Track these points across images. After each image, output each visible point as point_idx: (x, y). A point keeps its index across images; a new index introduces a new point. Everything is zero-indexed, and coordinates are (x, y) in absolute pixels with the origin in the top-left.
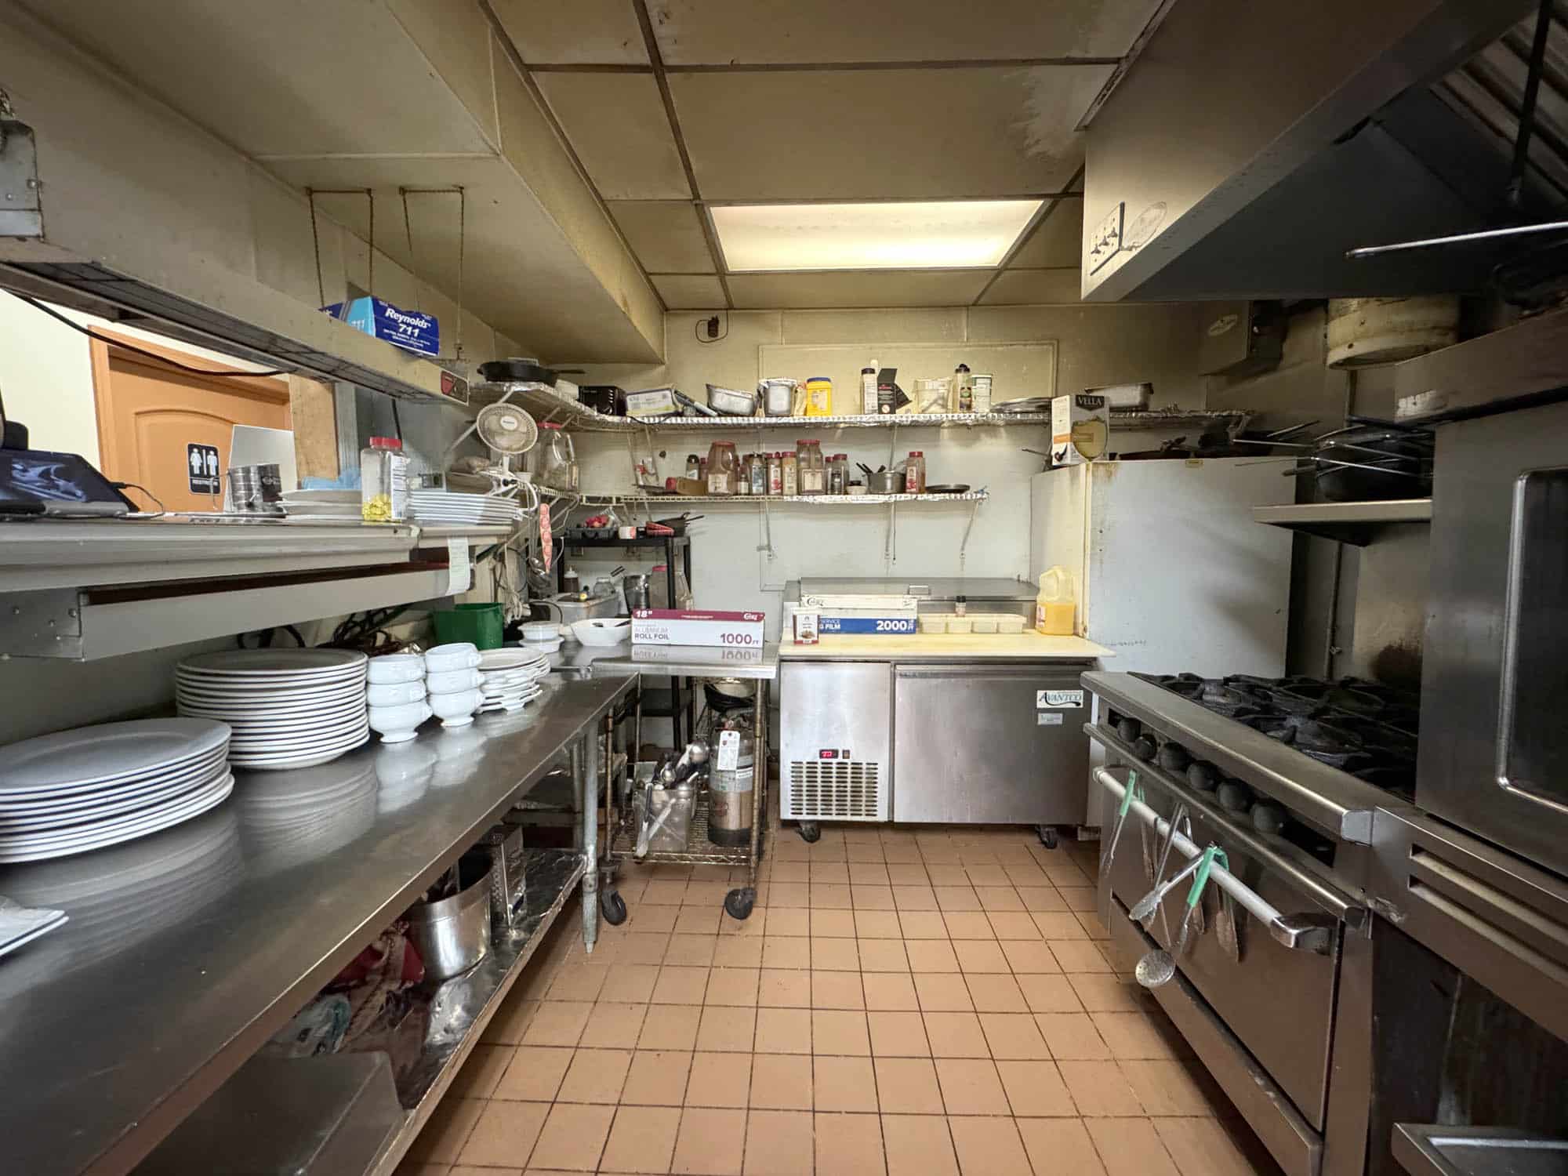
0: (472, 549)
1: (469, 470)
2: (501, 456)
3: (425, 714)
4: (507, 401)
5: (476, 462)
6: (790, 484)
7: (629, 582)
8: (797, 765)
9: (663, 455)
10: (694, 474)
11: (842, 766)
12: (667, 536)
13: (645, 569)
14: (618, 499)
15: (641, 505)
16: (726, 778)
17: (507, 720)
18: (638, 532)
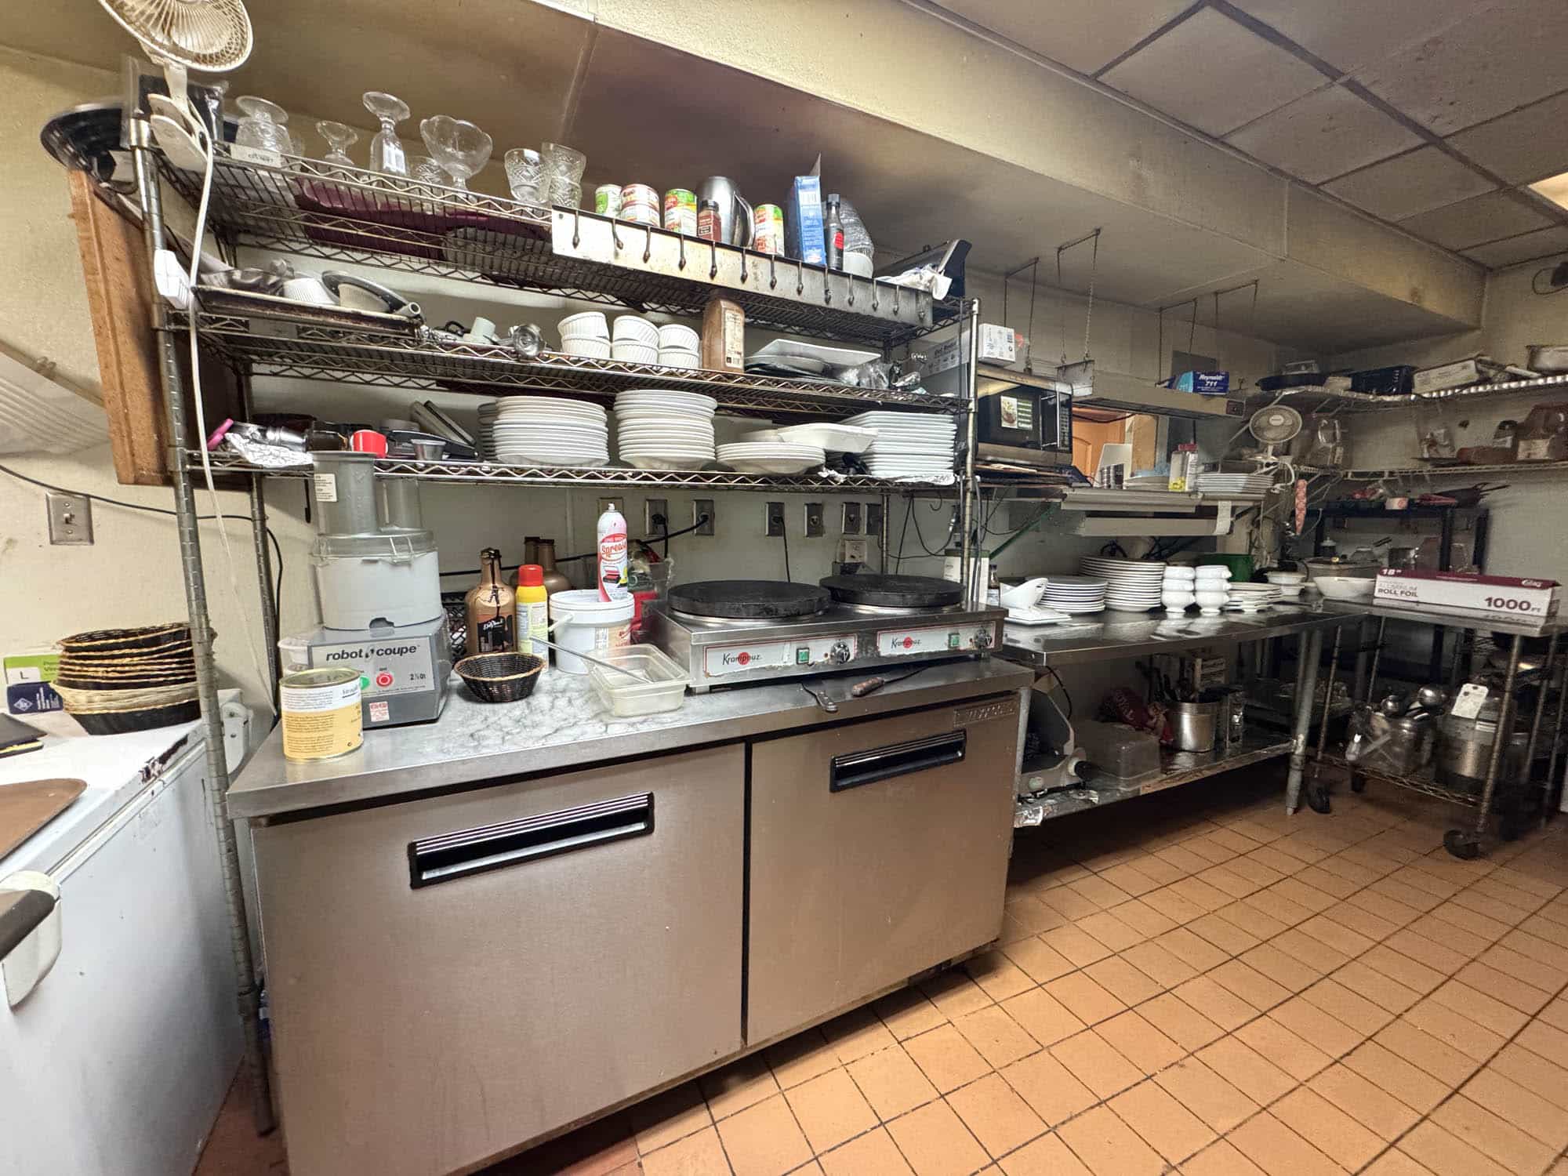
0: (1234, 509)
1: (1240, 457)
2: (1266, 445)
3: (1192, 600)
4: (1278, 403)
5: (1246, 451)
10: (1504, 442)
13: (1417, 542)
14: (1391, 473)
15: (1419, 477)
16: (1462, 725)
17: (1241, 616)
18: (1411, 502)
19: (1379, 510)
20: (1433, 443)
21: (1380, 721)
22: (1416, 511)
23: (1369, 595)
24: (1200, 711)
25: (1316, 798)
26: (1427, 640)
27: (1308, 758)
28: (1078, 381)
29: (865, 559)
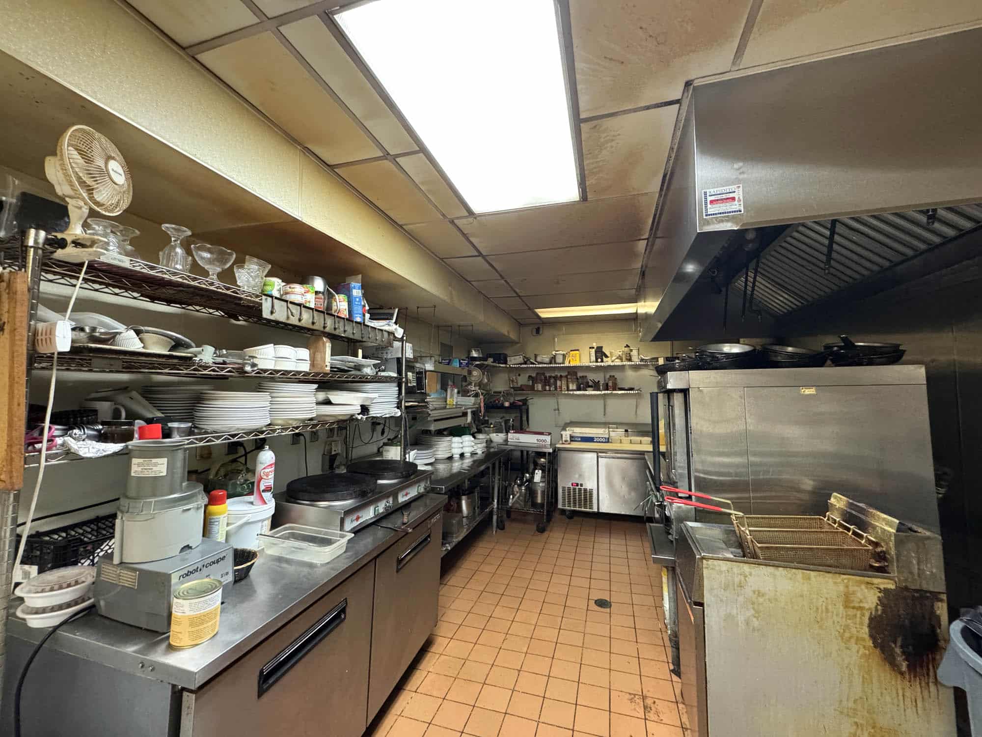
0: (471, 412)
2: (472, 383)
3: (462, 452)
6: (564, 387)
7: (507, 422)
8: (564, 488)
9: (519, 375)
10: (531, 383)
11: (580, 490)
12: (520, 406)
13: (511, 418)
14: (504, 392)
15: (511, 394)
16: (537, 484)
17: (478, 456)
18: (510, 404)
19: (502, 407)
20: (513, 381)
21: (516, 488)
22: (513, 406)
23: (506, 440)
24: (468, 498)
25: (501, 527)
26: (518, 454)
27: (498, 508)
28: (427, 362)
29: (340, 452)
